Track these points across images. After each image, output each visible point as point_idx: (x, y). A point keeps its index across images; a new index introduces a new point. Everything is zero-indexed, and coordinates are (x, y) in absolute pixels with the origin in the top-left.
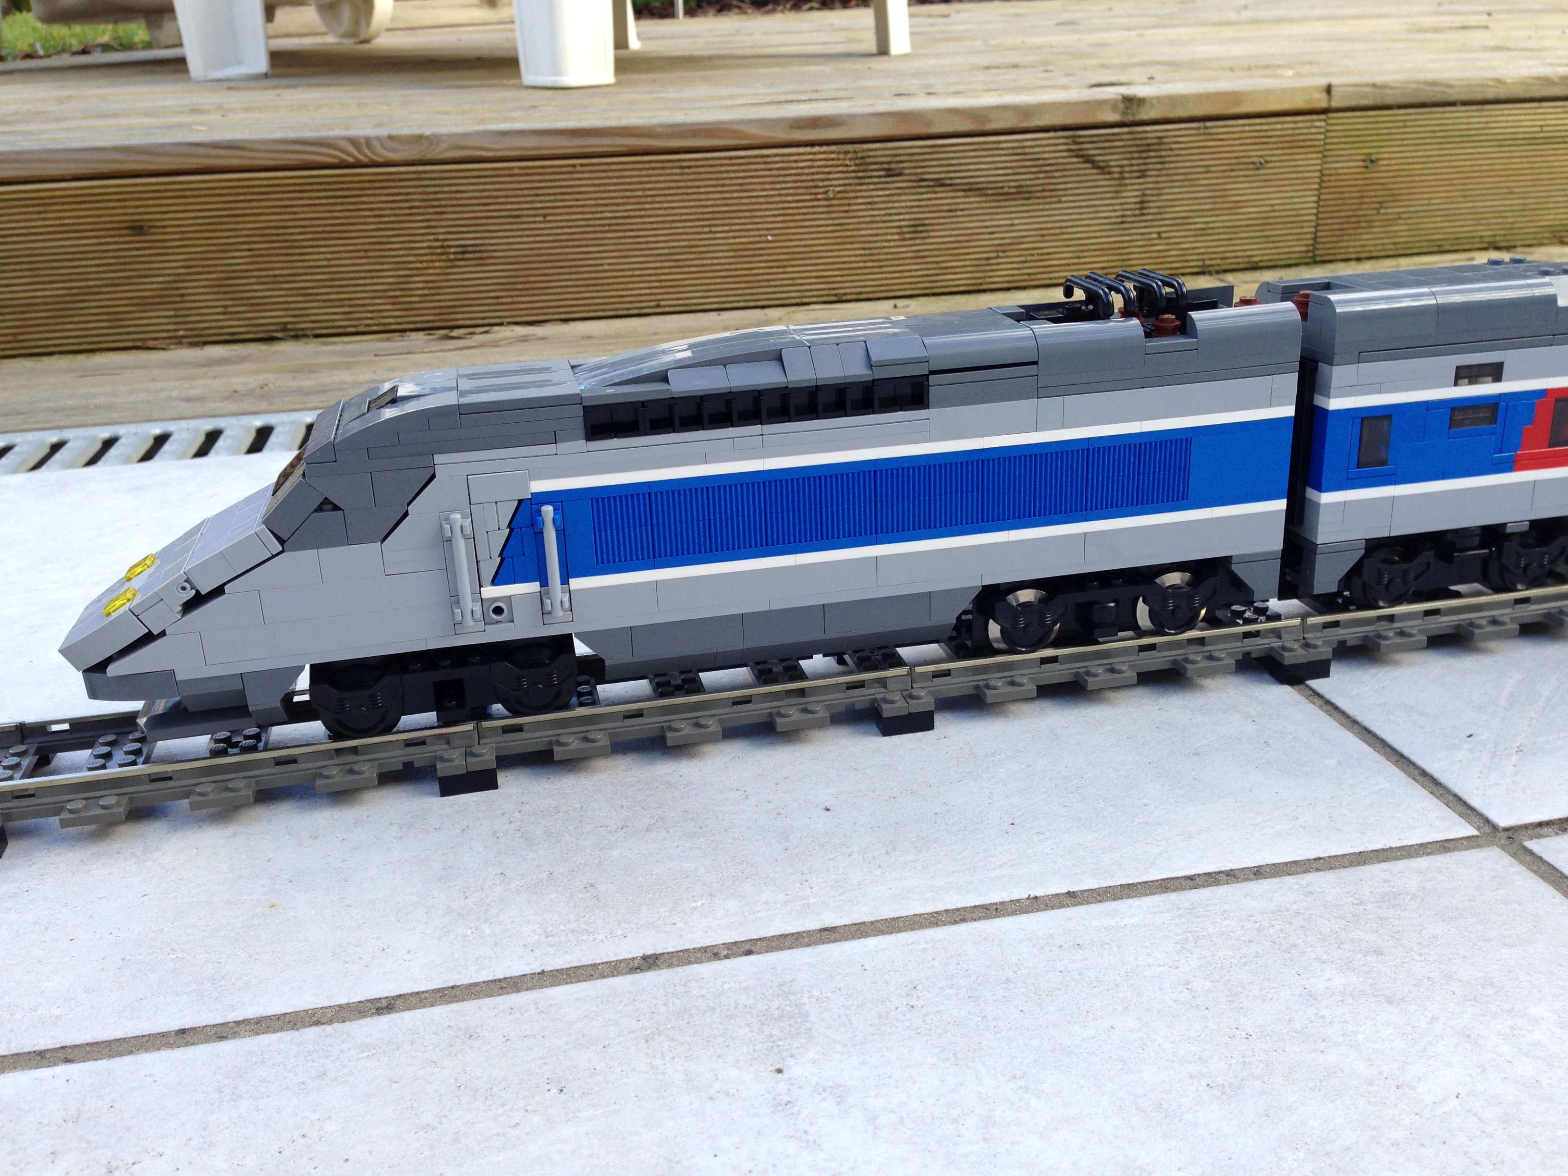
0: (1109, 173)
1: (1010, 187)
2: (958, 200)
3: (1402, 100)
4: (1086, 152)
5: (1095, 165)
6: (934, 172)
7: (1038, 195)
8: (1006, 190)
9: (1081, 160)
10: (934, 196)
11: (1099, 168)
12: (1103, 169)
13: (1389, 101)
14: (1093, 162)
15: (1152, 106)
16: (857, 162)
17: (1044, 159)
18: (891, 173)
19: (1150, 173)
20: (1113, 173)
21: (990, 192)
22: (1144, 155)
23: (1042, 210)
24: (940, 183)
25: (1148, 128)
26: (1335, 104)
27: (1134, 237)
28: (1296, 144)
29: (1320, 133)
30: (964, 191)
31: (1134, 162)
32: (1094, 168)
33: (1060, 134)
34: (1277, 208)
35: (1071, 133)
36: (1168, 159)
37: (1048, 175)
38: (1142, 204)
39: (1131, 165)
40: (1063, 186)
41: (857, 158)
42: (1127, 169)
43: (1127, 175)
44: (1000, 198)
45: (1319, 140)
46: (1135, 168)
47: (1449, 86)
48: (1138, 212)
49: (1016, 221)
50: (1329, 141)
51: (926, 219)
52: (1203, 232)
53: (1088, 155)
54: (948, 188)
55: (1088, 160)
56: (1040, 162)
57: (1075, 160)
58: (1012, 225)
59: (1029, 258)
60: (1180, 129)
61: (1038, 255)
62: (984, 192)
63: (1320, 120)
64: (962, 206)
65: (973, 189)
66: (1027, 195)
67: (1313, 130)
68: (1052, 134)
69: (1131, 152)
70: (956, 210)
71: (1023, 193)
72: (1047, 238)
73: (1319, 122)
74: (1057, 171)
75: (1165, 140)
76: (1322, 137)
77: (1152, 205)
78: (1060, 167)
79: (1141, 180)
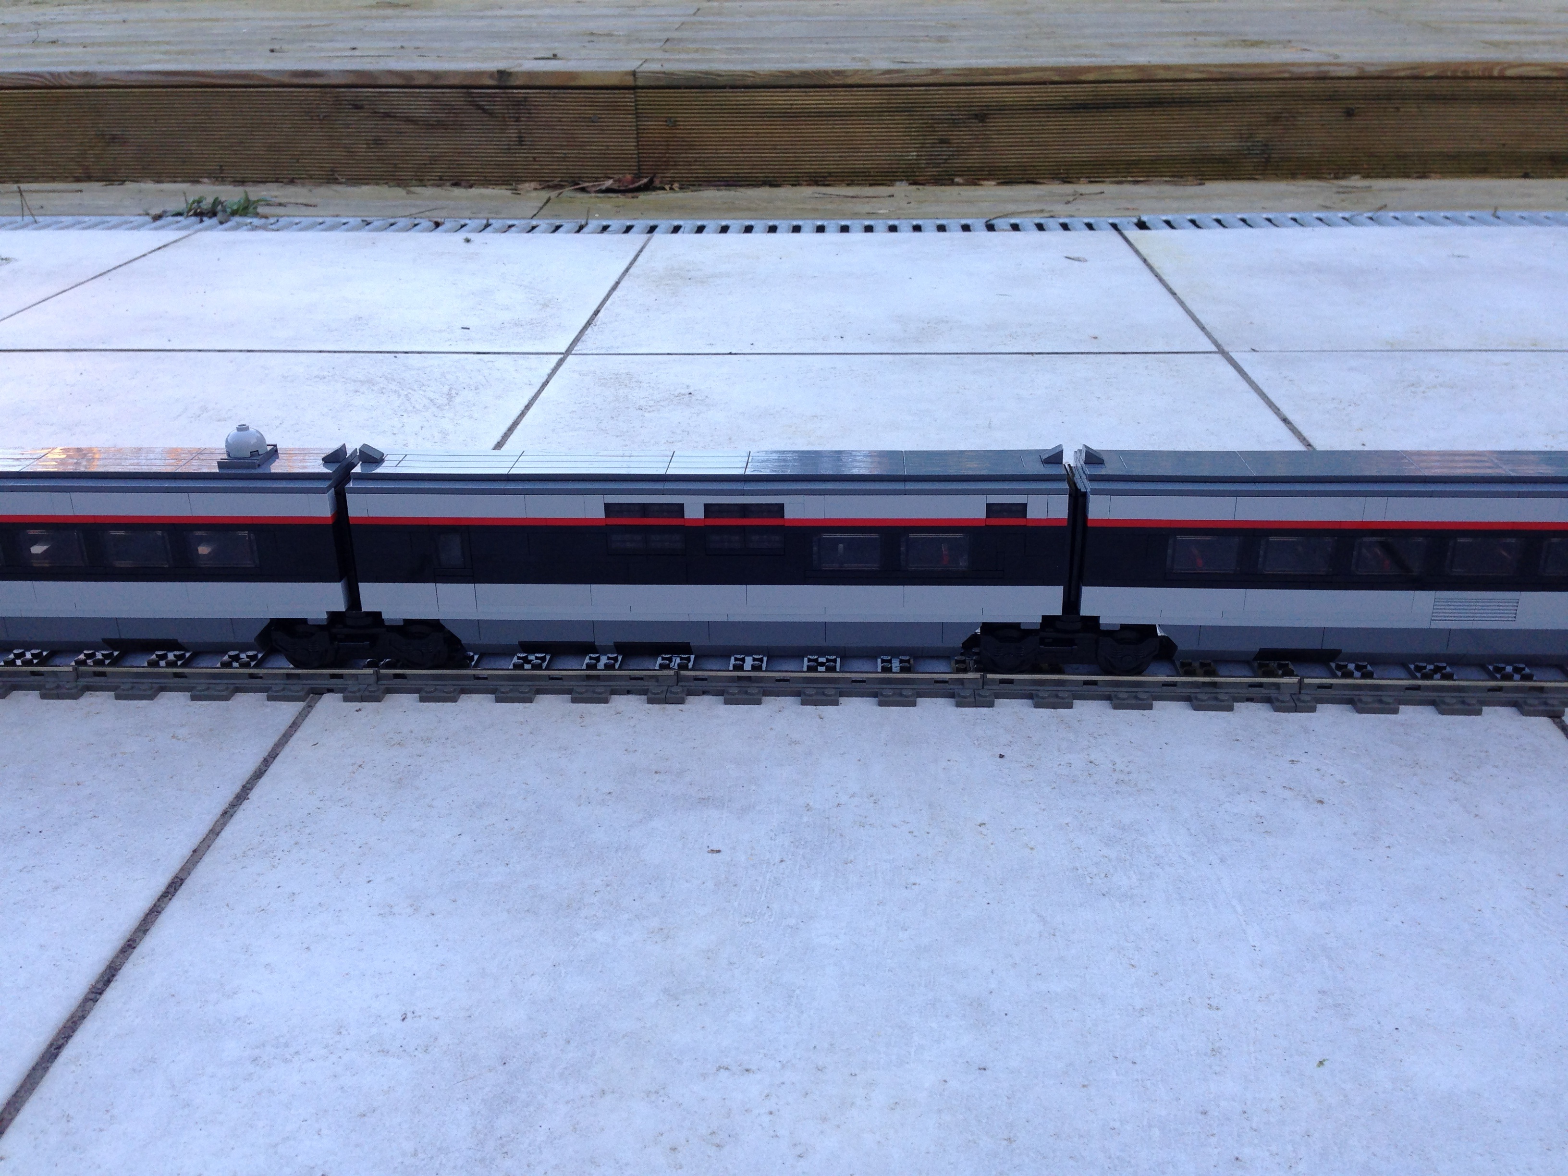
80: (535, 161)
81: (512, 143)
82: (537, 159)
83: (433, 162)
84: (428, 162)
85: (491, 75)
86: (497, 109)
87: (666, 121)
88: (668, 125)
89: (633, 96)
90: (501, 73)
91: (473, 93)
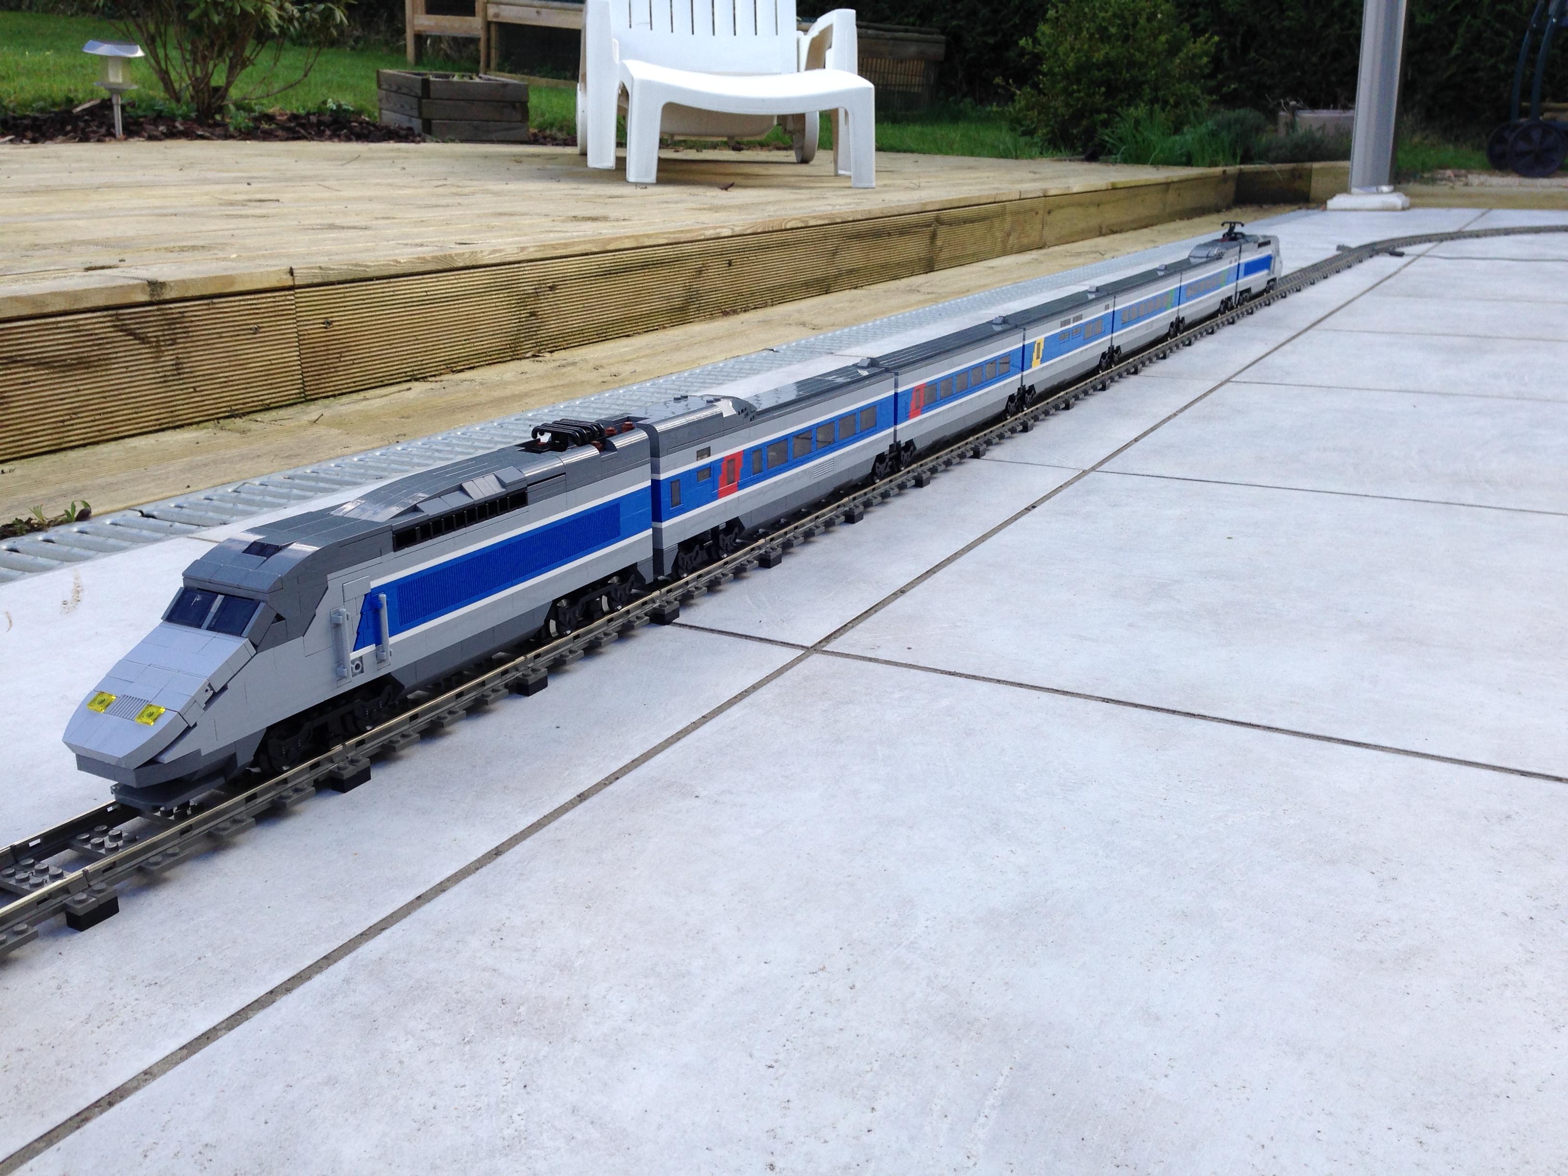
0: (149, 343)
1: (72, 359)
2: (29, 374)
3: (340, 278)
4: (128, 327)
5: (136, 337)
7: (96, 364)
8: (70, 362)
9: (125, 333)
10: (8, 372)
11: (140, 339)
12: (143, 340)
13: (332, 279)
14: (135, 334)
15: (172, 288)
17: (97, 334)
19: (179, 341)
20: (151, 342)
21: (55, 364)
22: (172, 327)
23: (101, 376)
24: (11, 360)
25: (171, 306)
26: (297, 283)
27: (177, 393)
28: (279, 313)
29: (292, 305)
30: (34, 365)
31: (166, 333)
32: (135, 339)
33: (105, 313)
34: (273, 362)
35: (114, 312)
36: (190, 329)
37: (101, 347)
38: (178, 366)
39: (164, 335)
40: (114, 356)
42: (161, 338)
43: (162, 343)
44: (65, 369)
45: (292, 309)
46: (168, 337)
47: (367, 266)
48: (175, 372)
49: (81, 388)
50: (298, 310)
51: (6, 392)
52: (226, 384)
53: (130, 329)
54: (20, 364)
55: (130, 333)
56: (93, 337)
57: (120, 334)
58: (79, 391)
59: (97, 417)
60: (195, 306)
61: (100, 414)
62: (51, 365)
63: (291, 295)
64: (34, 379)
65: (40, 363)
66: (87, 365)
67: (287, 303)
68: (99, 314)
69: (162, 325)
70: (29, 383)
71: (83, 364)
72: (108, 399)
73: (290, 297)
74: (107, 343)
75: (186, 314)
76: (294, 307)
77: (185, 366)
78: (109, 340)
79: (173, 347)
80: (195, 391)
81: (169, 373)
82: (198, 389)
83: (74, 416)
84: (68, 417)
85: (141, 288)
86: (151, 332)
87: (323, 323)
88: (326, 328)
89: (292, 297)
90: (153, 285)
91: (121, 314)
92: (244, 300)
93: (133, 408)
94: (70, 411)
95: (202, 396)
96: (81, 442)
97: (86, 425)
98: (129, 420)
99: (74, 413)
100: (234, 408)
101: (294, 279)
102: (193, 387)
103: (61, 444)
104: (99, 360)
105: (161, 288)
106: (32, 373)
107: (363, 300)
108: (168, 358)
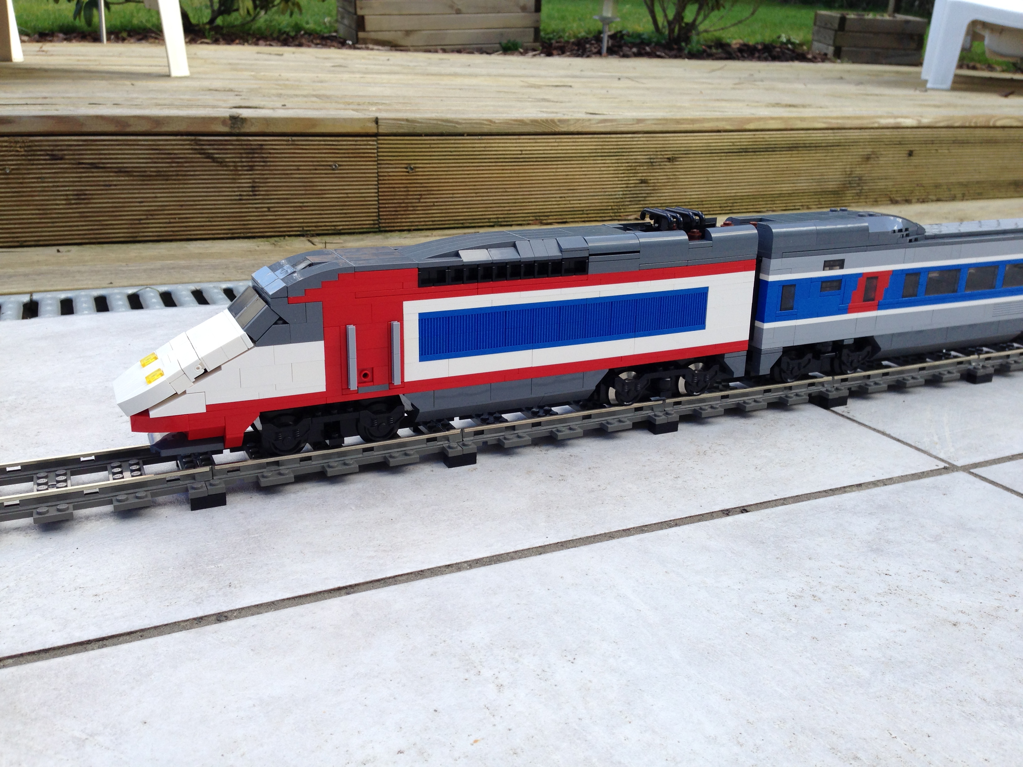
0: (226, 166)
1: (151, 172)
2: (111, 179)
3: (428, 131)
4: (207, 151)
5: (214, 160)
6: (88, 158)
7: (174, 178)
8: (148, 173)
9: (203, 156)
10: (91, 175)
11: (217, 162)
12: (222, 163)
13: (418, 131)
14: (212, 158)
15: (252, 124)
16: (26, 149)
17: (175, 154)
18: (54, 158)
19: (257, 168)
20: (229, 166)
21: (135, 174)
22: (250, 156)
23: (178, 188)
24: (94, 166)
25: (250, 138)
26: (381, 131)
27: (250, 210)
28: (357, 155)
29: (374, 149)
30: (116, 172)
31: (244, 160)
32: (214, 162)
33: (185, 137)
34: (350, 195)
35: (193, 138)
36: (268, 160)
37: (179, 165)
38: (254, 189)
39: (242, 162)
40: (191, 173)
41: (25, 147)
42: (239, 164)
43: (240, 168)
44: (144, 178)
45: (374, 153)
46: (245, 164)
47: (457, 123)
48: (251, 193)
49: (159, 195)
50: (379, 154)
51: (87, 190)
52: (301, 208)
53: (209, 153)
54: (101, 170)
55: (209, 156)
56: (172, 156)
57: (198, 156)
58: (156, 197)
59: (172, 220)
60: (273, 140)
61: (179, 218)
62: (131, 174)
63: (373, 141)
64: (115, 183)
65: (121, 171)
66: (166, 178)
67: (368, 147)
68: (179, 138)
69: (241, 153)
70: (111, 185)
71: (161, 176)
72: (184, 207)
73: (372, 142)
74: (186, 162)
75: (264, 147)
76: (375, 151)
77: (261, 189)
78: (189, 160)
79: (250, 172)
80: (269, 211)
81: (245, 193)
82: (272, 209)
83: (151, 217)
84: (145, 217)
85: (223, 121)
86: (229, 157)
87: (406, 168)
88: (408, 172)
89: (375, 143)
90: (234, 119)
91: (200, 140)
92: (324, 141)
93: (207, 217)
94: (147, 213)
95: (276, 215)
96: (156, 238)
97: (161, 225)
98: (203, 226)
99: (150, 214)
100: (305, 229)
101: (378, 128)
102: (268, 208)
103: (136, 237)
104: (177, 175)
105: (242, 123)
106: (113, 178)
107: (451, 152)
108: (245, 181)
